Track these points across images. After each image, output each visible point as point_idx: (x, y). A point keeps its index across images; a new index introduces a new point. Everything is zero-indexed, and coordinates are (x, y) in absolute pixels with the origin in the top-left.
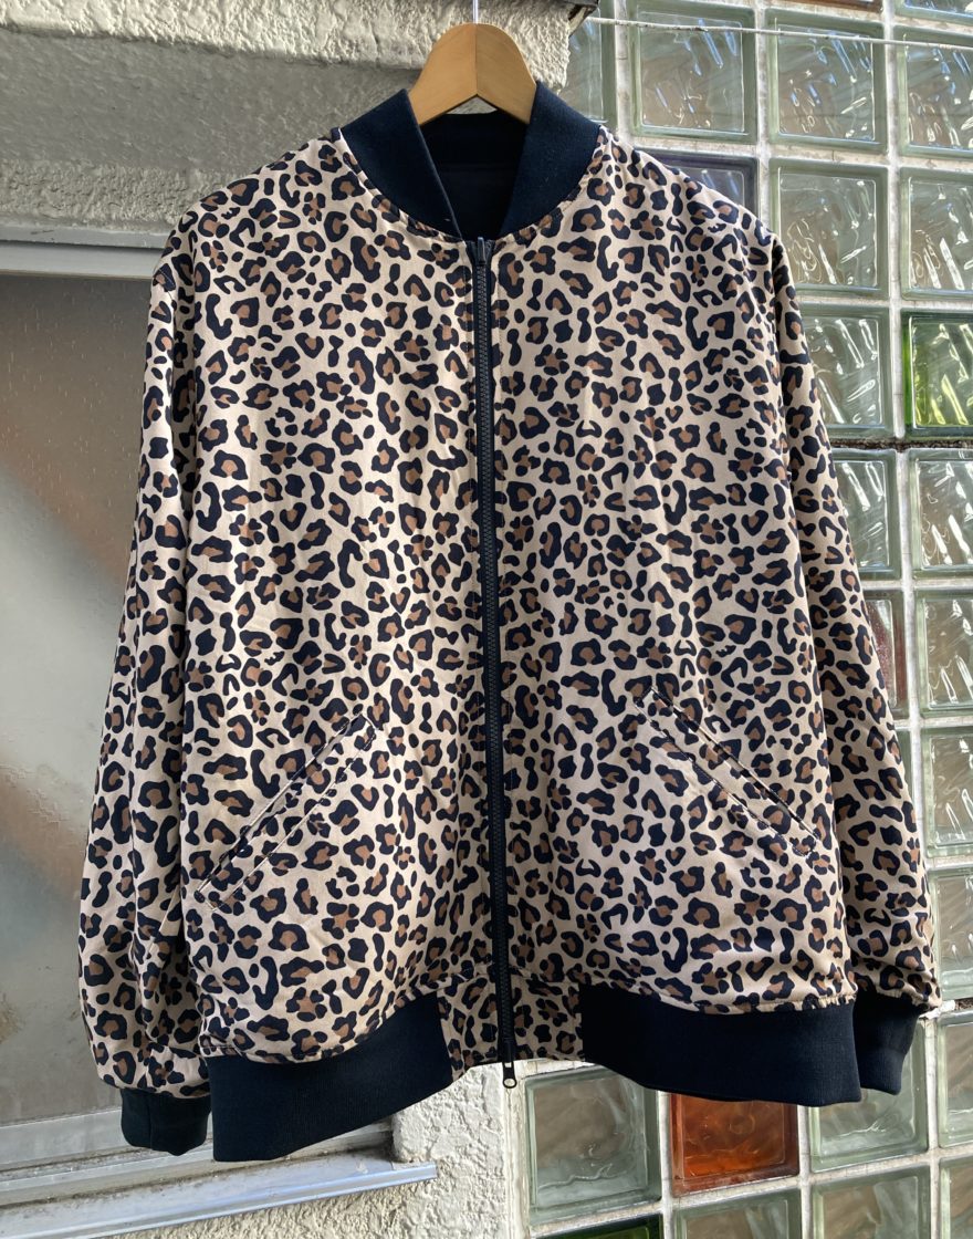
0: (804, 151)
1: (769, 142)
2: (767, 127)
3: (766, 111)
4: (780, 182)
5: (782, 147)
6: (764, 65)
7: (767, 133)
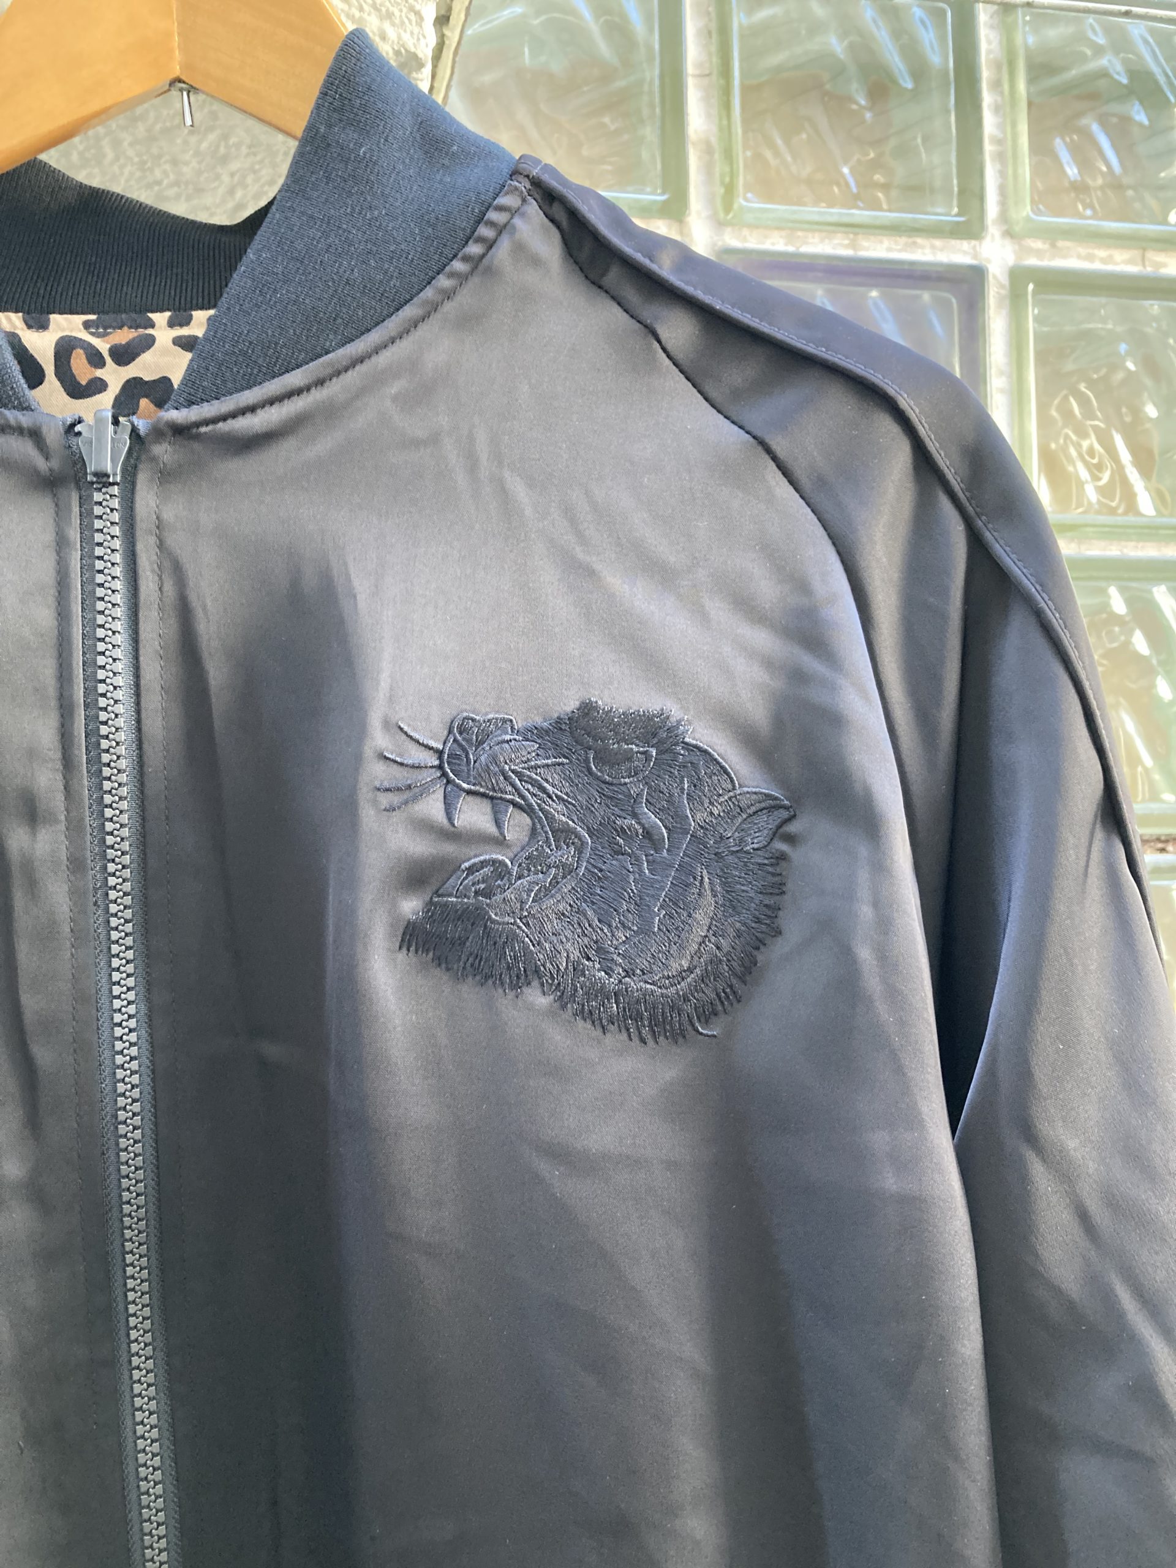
0: (1082, 251)
1: (1009, 234)
2: (1003, 203)
3: (1002, 174)
4: (1032, 312)
5: (1038, 244)
6: (996, 85)
7: (1004, 217)
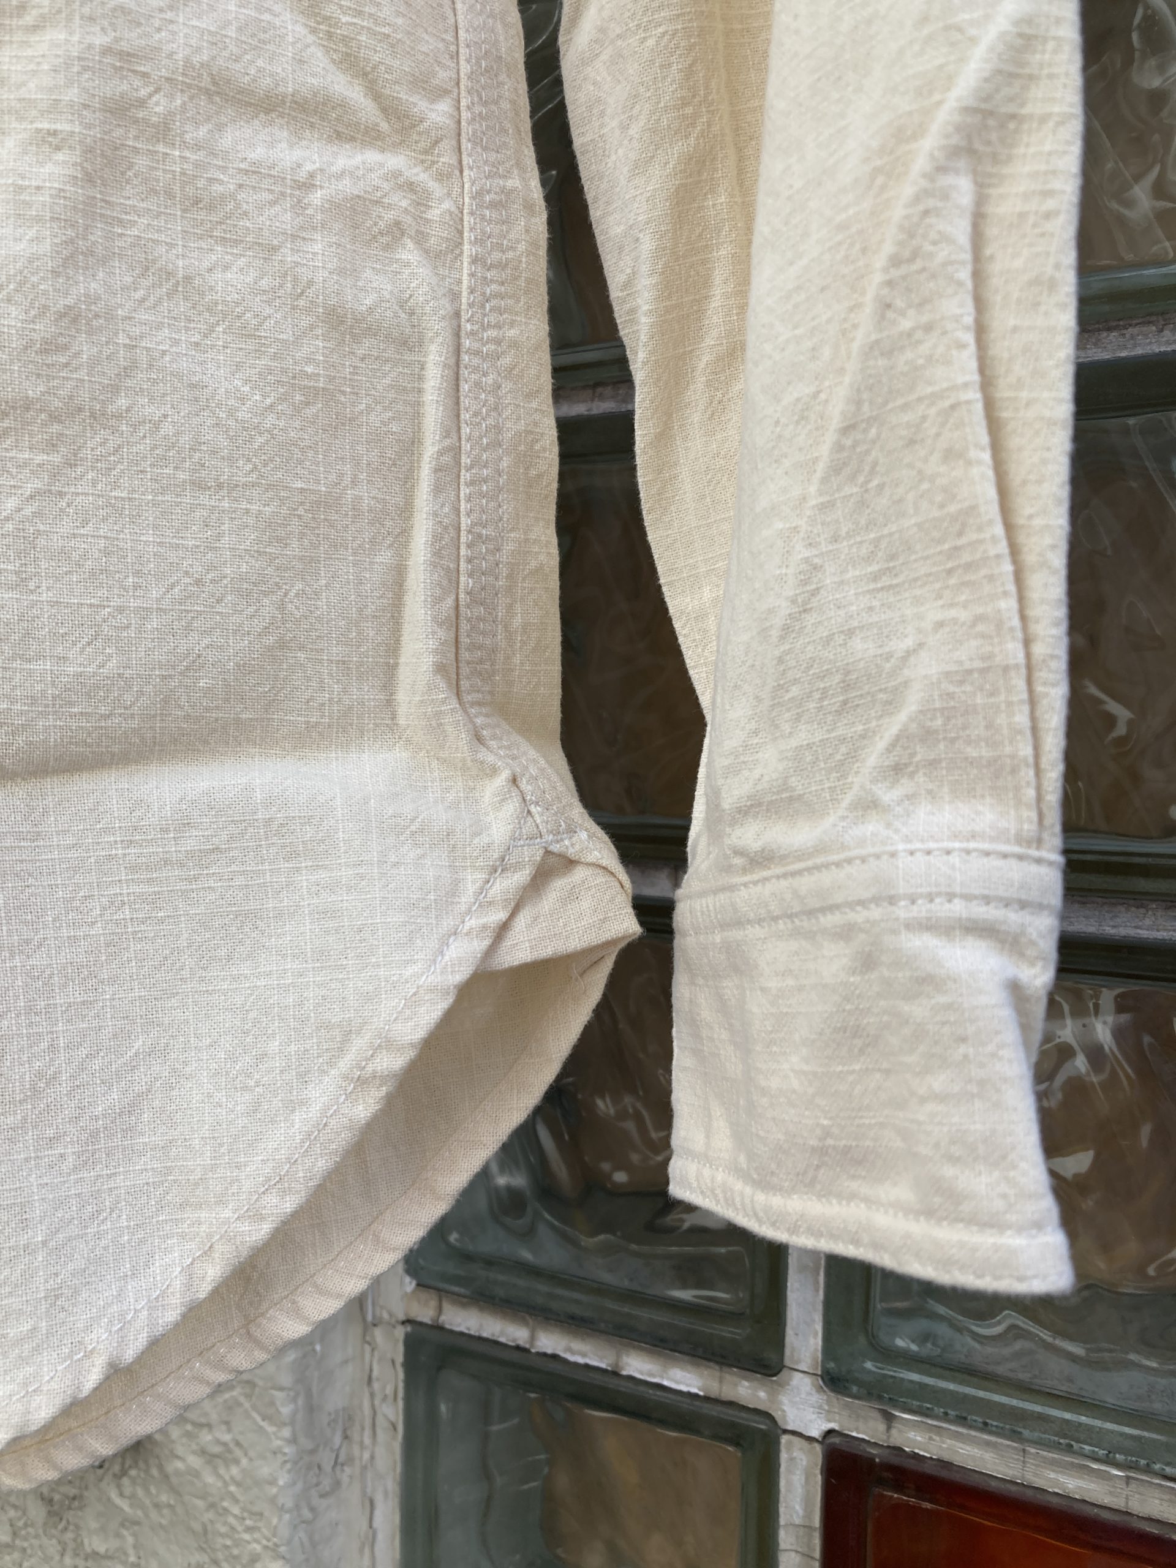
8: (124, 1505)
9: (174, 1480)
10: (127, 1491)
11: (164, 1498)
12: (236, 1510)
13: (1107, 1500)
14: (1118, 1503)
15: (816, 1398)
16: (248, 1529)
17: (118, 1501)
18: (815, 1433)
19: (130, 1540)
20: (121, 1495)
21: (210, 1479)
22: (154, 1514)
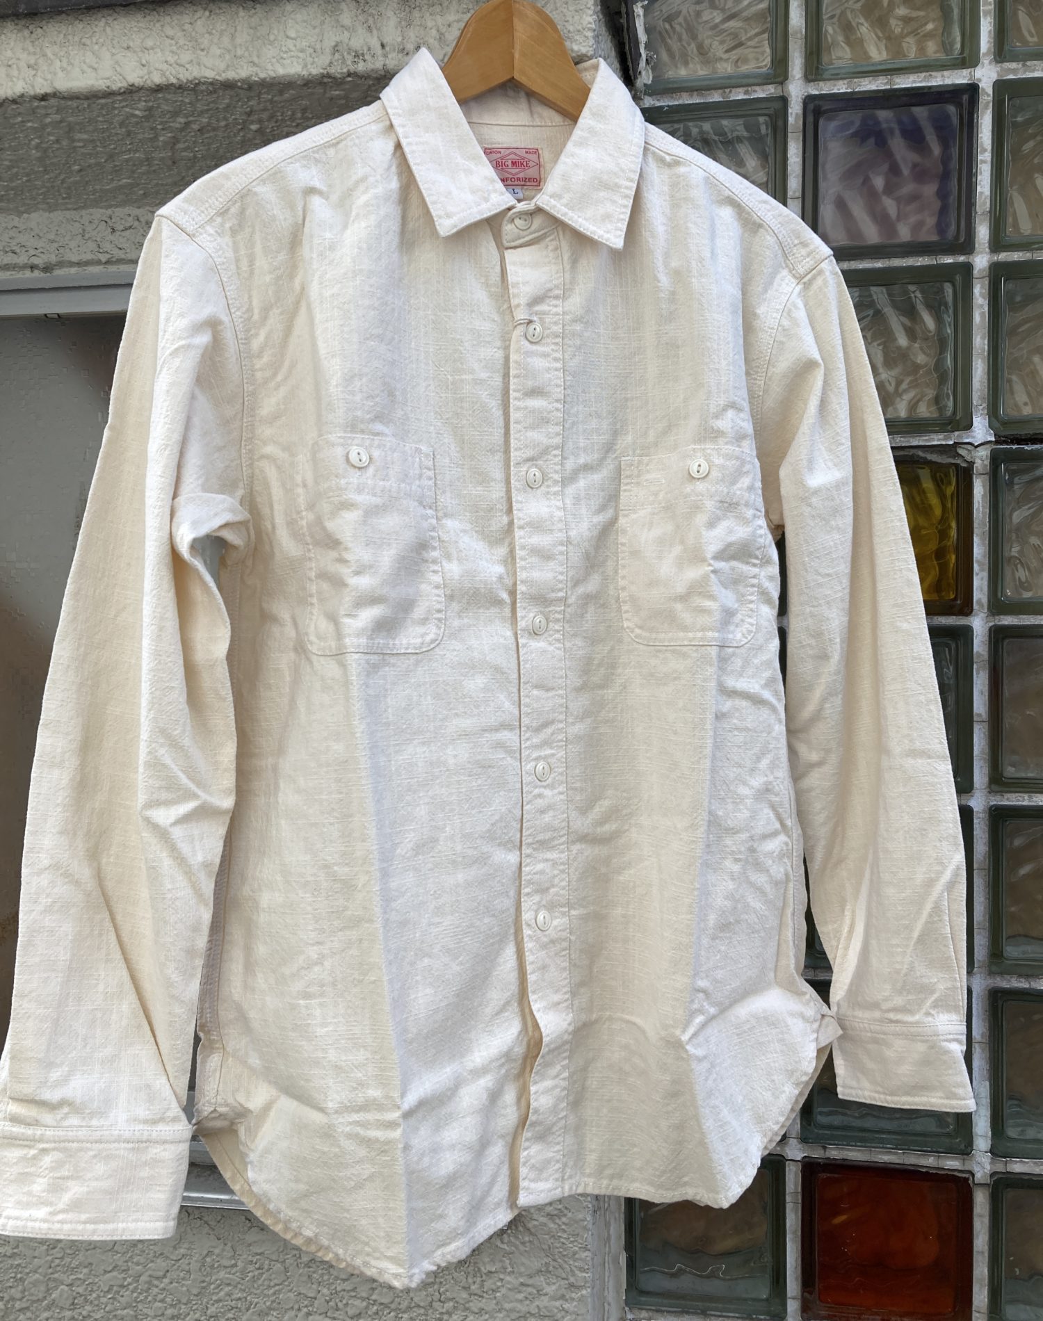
1: (994, 61)
3: (991, 23)
5: (1015, 64)
7: (993, 50)
8: (505, 1246)
9: (533, 1230)
10: (506, 1241)
11: (527, 1239)
12: (565, 1236)
13: (897, 1161)
14: (901, 1162)
15: (799, 1146)
16: (572, 1242)
17: (502, 1246)
18: (799, 1159)
19: (508, 1262)
20: (502, 1242)
21: (552, 1225)
22: (522, 1248)
